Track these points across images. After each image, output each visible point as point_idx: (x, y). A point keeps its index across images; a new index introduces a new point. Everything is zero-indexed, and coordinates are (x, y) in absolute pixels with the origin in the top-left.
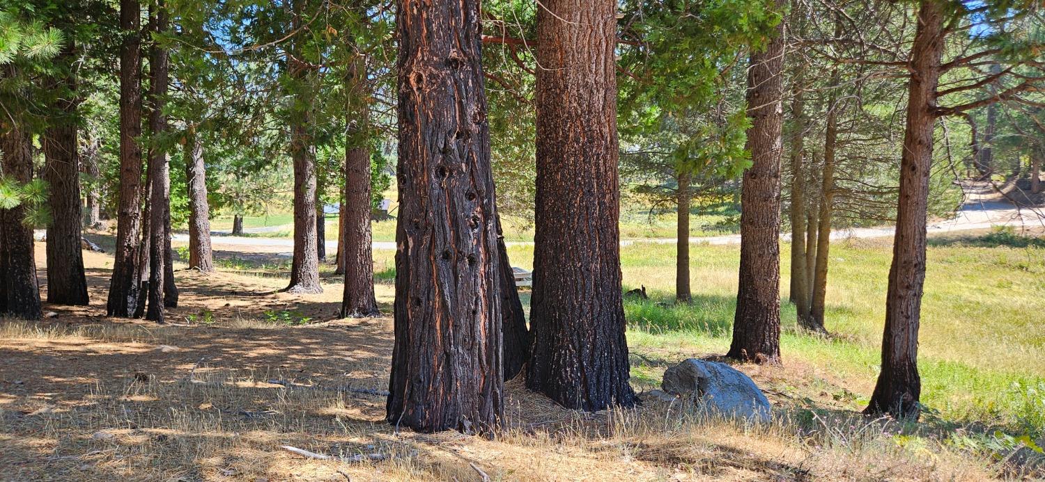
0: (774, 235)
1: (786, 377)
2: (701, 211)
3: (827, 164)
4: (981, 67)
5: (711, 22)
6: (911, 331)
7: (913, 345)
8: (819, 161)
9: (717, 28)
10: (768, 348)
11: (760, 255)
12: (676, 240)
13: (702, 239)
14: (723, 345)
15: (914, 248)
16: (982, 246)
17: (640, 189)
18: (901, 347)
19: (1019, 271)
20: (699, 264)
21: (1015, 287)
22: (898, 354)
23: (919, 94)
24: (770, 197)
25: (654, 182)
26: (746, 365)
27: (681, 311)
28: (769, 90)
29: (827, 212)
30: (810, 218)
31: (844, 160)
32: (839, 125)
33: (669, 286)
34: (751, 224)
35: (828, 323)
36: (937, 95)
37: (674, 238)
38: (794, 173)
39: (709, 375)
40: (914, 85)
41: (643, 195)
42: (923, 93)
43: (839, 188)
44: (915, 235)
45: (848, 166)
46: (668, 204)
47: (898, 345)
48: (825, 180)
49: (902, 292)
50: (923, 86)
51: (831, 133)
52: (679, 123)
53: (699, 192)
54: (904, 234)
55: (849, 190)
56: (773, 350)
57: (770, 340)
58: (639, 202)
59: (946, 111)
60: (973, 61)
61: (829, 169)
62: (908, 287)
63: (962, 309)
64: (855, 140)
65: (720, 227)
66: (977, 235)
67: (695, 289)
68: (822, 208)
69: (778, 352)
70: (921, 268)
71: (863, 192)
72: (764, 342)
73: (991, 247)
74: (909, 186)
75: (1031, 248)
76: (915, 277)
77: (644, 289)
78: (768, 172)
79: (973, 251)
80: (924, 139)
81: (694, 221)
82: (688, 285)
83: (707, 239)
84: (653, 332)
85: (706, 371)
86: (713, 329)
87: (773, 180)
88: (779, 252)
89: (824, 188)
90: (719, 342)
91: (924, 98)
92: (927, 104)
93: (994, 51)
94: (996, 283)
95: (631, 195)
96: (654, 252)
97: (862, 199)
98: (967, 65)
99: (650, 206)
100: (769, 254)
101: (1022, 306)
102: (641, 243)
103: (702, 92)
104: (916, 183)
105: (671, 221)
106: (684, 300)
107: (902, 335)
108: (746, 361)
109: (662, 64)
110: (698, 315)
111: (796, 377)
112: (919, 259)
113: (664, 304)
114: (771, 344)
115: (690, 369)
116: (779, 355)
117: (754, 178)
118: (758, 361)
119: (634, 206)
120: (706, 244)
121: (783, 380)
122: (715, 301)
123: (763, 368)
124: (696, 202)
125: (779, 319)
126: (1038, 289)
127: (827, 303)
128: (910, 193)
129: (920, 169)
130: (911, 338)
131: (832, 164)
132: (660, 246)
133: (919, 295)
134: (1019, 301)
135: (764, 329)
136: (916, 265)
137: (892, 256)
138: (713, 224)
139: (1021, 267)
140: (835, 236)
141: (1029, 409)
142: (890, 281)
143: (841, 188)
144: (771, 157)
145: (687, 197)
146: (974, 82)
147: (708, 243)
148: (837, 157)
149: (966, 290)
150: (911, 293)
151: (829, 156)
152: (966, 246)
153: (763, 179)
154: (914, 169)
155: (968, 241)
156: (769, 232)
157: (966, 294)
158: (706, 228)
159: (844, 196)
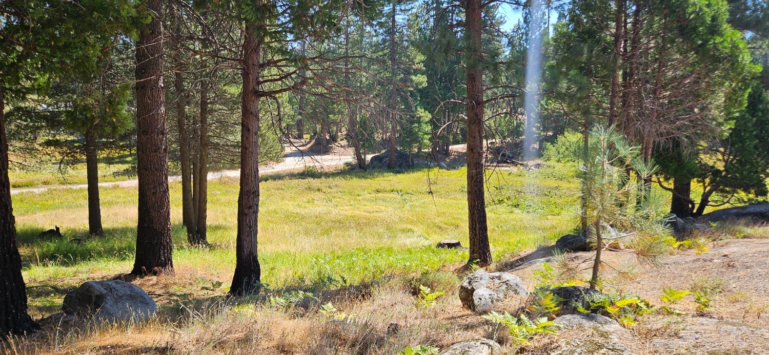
0: (164, 178)
1: (177, 281)
2: (109, 161)
3: (203, 126)
4: (283, 68)
5: (91, 10)
6: (253, 235)
7: (254, 244)
8: (197, 124)
9: (95, 14)
10: (163, 262)
11: (153, 193)
12: (87, 186)
13: (114, 183)
14: (128, 266)
15: (252, 182)
16: (299, 178)
17: (48, 143)
18: (248, 247)
19: (317, 192)
20: (110, 204)
21: (316, 202)
22: (246, 252)
23: (249, 82)
24: (159, 149)
25: (62, 137)
26: (147, 278)
27: (94, 244)
28: (153, 69)
29: (204, 159)
30: (194, 164)
31: (213, 123)
32: (209, 99)
33: (82, 223)
34: (146, 169)
35: (210, 237)
36: (259, 83)
37: (84, 184)
38: (180, 132)
39: (105, 292)
40: (246, 75)
41: (52, 148)
42: (251, 81)
43: (212, 143)
44: (252, 173)
45: (217, 128)
46: (78, 156)
47: (246, 246)
48: (201, 137)
49: (246, 211)
50: (251, 77)
51: (204, 104)
52: (82, 88)
53: (106, 146)
54: (246, 173)
55: (218, 144)
56: (167, 262)
57: (164, 256)
58: (49, 155)
59: (264, 94)
60: (279, 64)
61: (204, 129)
62: (250, 208)
63: (290, 218)
64: (220, 110)
65: (126, 172)
66: (297, 172)
67: (105, 224)
68: (201, 156)
69: (171, 264)
70: (256, 194)
71: (227, 145)
72: (160, 258)
73: (304, 179)
74: (247, 141)
75: (323, 178)
76: (253, 200)
77: (58, 229)
78: (156, 130)
79: (295, 182)
80: (254, 111)
81: (103, 170)
82: (100, 221)
83: (117, 183)
84: (64, 264)
85: (102, 289)
86: (121, 255)
87: (161, 136)
88: (168, 190)
89: (201, 143)
90: (127, 263)
91: (251, 85)
92: (254, 88)
93: (286, 59)
94: (306, 200)
95: (40, 148)
96: (69, 197)
97: (227, 150)
98: (276, 66)
99: (59, 157)
100: (160, 191)
101: (319, 212)
102: (55, 190)
103: (86, 64)
104: (251, 139)
105: (82, 171)
106: (97, 234)
107: (247, 239)
108: (146, 275)
109: (46, 37)
110: (108, 246)
111: (184, 280)
112: (255, 189)
113: (78, 238)
114: (165, 258)
115: (88, 290)
116: (172, 267)
117: (146, 135)
118: (155, 274)
119: (44, 158)
120: (116, 187)
121: (175, 284)
122: (124, 231)
123: (160, 278)
124: (102, 154)
125: (170, 239)
126: (327, 202)
127: (208, 223)
128: (247, 146)
129: (253, 130)
130: (253, 241)
131: (205, 126)
132: (76, 191)
133: (256, 212)
134: (319, 209)
135: (160, 248)
136: (253, 193)
137: (239, 187)
138: (122, 170)
139: (319, 190)
140: (210, 176)
141: (319, 273)
142: (239, 205)
143: (213, 143)
144: (158, 119)
145: (94, 150)
146: (278, 77)
147: (118, 186)
148: (209, 121)
149: (290, 206)
150: (252, 211)
151: (203, 120)
152: (291, 179)
153: (152, 135)
154: (249, 130)
155: (292, 176)
156: (160, 175)
157: (291, 208)
158: (116, 174)
159: (216, 149)
